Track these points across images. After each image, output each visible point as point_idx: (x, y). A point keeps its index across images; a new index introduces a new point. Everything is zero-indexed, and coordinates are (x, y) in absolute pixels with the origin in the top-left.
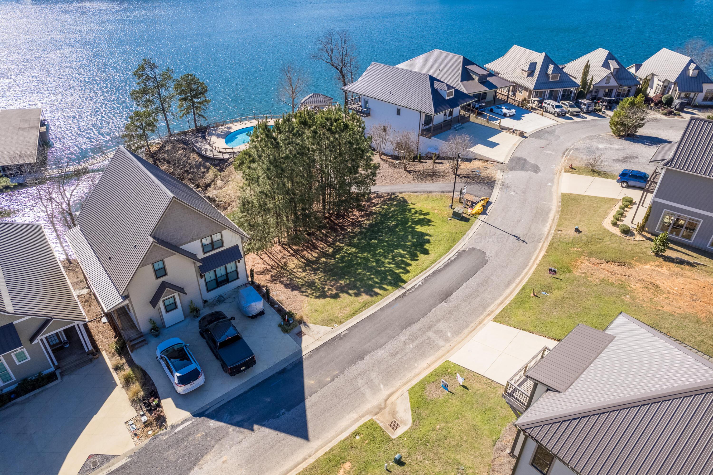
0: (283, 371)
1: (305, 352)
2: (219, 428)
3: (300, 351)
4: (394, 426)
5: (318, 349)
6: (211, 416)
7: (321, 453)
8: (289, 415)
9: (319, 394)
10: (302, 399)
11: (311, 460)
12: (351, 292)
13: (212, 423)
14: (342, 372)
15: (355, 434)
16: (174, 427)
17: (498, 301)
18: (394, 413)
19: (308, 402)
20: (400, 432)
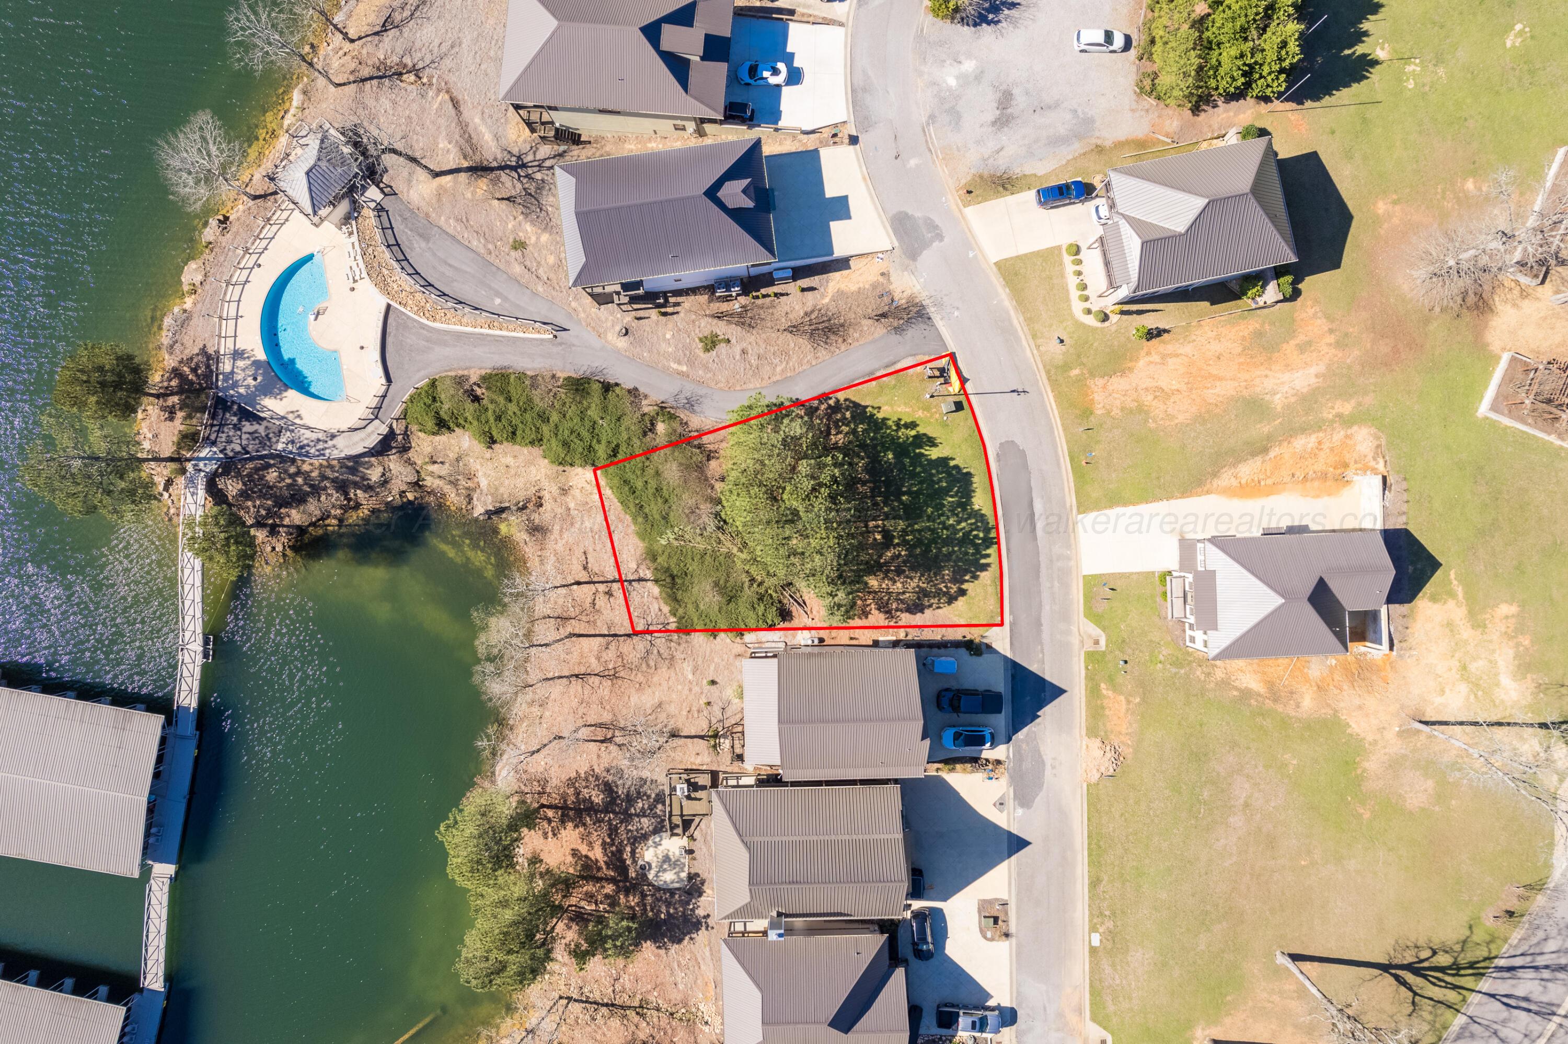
0: (1013, 677)
1: (1009, 654)
2: (1028, 734)
3: (1005, 657)
4: (1097, 642)
5: (1012, 644)
6: (1016, 730)
7: (1083, 692)
8: (1048, 694)
9: (1047, 668)
10: (1043, 680)
11: (1084, 699)
12: (967, 578)
13: (1021, 735)
14: (1041, 644)
15: (1087, 668)
16: (1008, 757)
17: (1066, 490)
18: (1090, 636)
19: (1048, 677)
20: (1103, 642)
